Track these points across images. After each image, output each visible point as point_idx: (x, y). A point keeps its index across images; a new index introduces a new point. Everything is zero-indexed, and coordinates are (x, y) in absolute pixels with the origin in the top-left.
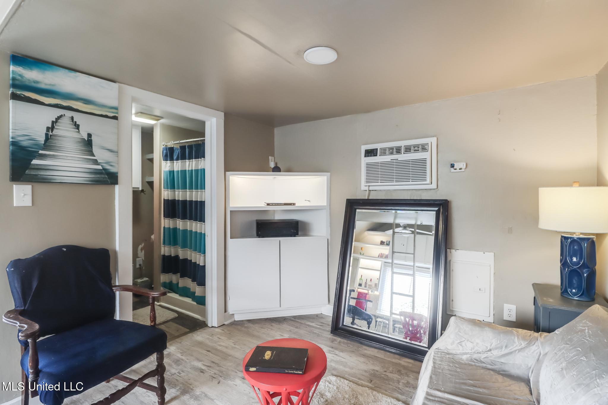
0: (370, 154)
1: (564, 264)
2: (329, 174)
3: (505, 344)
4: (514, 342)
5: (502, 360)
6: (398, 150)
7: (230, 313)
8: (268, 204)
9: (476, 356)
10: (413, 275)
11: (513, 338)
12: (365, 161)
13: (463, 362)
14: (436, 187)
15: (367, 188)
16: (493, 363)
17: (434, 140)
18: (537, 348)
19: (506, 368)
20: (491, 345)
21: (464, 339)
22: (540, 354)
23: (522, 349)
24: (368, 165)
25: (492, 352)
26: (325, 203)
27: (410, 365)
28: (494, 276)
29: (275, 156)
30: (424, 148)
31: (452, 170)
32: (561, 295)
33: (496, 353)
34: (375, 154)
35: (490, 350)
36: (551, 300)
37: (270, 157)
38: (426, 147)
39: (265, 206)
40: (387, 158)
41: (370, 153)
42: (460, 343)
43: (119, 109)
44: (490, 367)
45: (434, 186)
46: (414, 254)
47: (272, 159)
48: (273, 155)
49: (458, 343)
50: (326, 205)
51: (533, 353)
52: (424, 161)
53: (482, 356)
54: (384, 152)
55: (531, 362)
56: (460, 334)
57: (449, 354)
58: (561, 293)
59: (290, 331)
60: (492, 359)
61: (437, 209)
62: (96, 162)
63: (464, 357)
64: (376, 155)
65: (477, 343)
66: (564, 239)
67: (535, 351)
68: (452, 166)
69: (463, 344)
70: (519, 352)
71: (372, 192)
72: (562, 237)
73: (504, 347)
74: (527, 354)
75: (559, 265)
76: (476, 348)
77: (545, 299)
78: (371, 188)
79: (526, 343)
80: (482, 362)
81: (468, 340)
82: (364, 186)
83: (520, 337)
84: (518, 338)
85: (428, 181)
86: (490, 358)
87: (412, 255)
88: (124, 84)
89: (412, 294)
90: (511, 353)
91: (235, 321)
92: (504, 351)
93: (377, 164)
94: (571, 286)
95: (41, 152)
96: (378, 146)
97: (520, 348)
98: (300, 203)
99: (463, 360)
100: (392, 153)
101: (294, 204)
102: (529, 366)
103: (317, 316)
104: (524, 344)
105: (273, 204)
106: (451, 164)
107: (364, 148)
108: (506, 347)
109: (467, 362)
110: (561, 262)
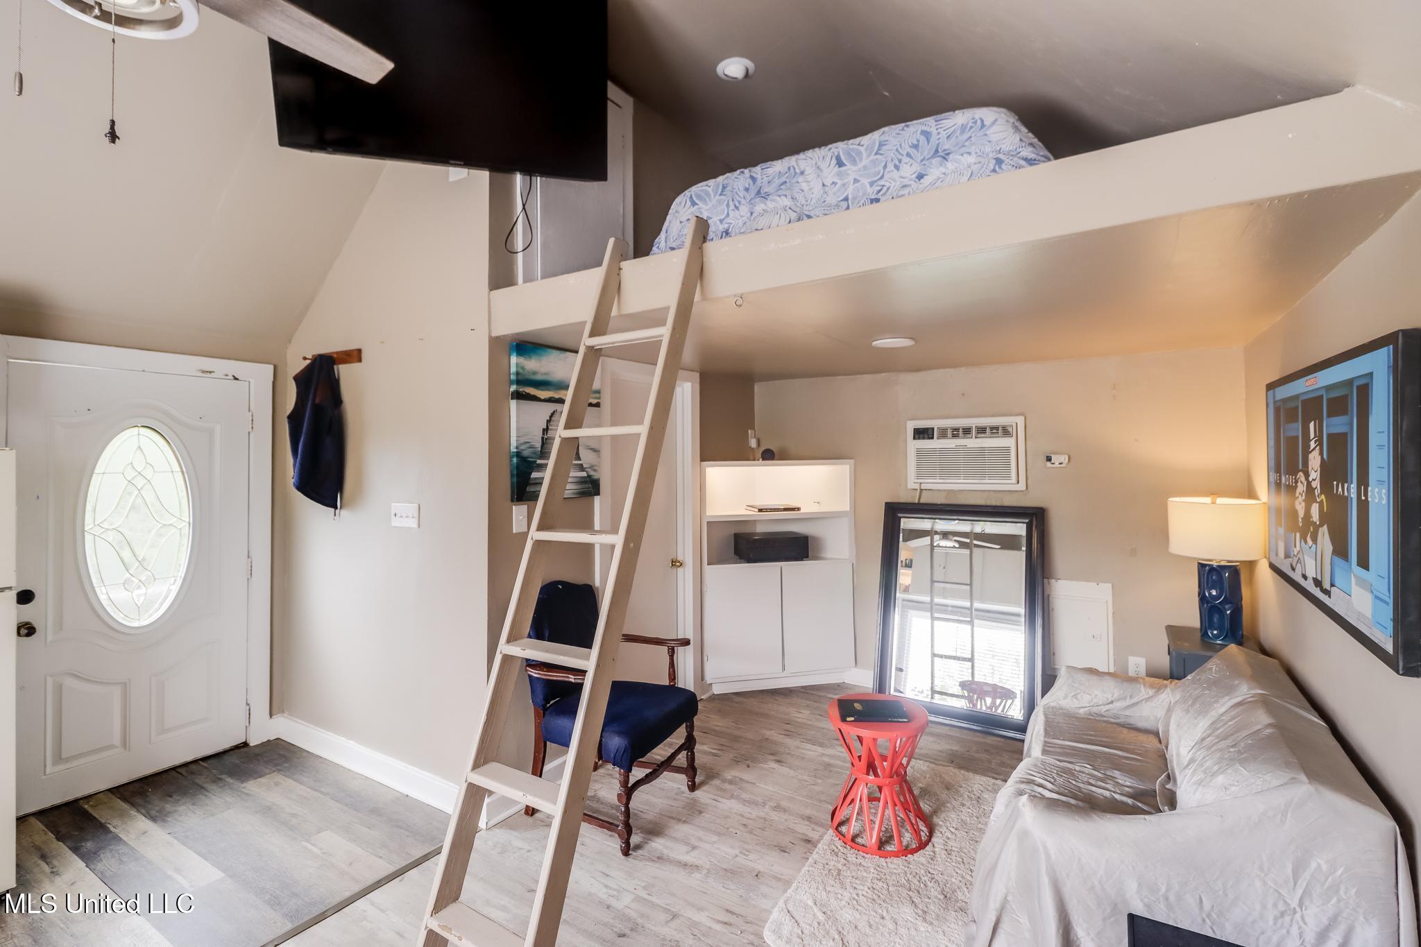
0: (921, 436)
1: (1202, 599)
2: (852, 461)
3: (1129, 694)
4: (1140, 691)
5: (1127, 713)
6: (967, 431)
7: (708, 683)
8: (760, 510)
9: (1095, 710)
10: (971, 623)
11: (1139, 686)
12: (914, 445)
13: (1080, 716)
14: (1024, 488)
15: (917, 486)
16: (1116, 717)
17: (1020, 420)
18: (1167, 696)
19: (1132, 721)
20: (1113, 696)
21: (1079, 691)
22: (1170, 703)
23: (1149, 698)
24: (919, 452)
25: (1114, 704)
26: (846, 507)
27: (1001, 744)
28: (1113, 617)
29: (756, 428)
30: (1006, 432)
31: (1049, 464)
32: (1202, 640)
33: (1118, 705)
34: (930, 436)
35: (1112, 702)
36: (1186, 644)
37: (749, 431)
38: (1010, 429)
39: (755, 513)
40: (950, 443)
41: (921, 433)
42: (1075, 696)
43: (602, 392)
44: (1113, 720)
45: (1022, 486)
46: (971, 585)
47: (751, 434)
48: (753, 428)
49: (1072, 696)
50: (849, 509)
51: (1162, 702)
52: (1008, 449)
53: (1103, 709)
54: (943, 434)
55: (1161, 713)
56: (1074, 685)
57: (1062, 709)
58: (1202, 636)
59: (808, 706)
60: (1114, 712)
61: (1027, 521)
62: (581, 468)
63: (1082, 711)
64: (933, 438)
65: (1096, 695)
66: (1202, 566)
67: (1164, 700)
68: (1049, 459)
69: (1079, 696)
70: (1146, 702)
71: (924, 492)
72: (1199, 563)
73: (1128, 697)
74: (1156, 703)
75: (1196, 599)
76: (1095, 701)
77: (1179, 643)
78: (923, 487)
79: (1155, 690)
80: (1102, 716)
81: (1084, 692)
82: (912, 482)
83: (1147, 685)
84: (1144, 686)
85: (1014, 480)
86: (1112, 711)
87: (968, 587)
88: (608, 356)
89: (970, 656)
90: (1137, 703)
91: (714, 694)
92: (1128, 702)
93: (934, 450)
94: (1212, 627)
95: (539, 462)
96: (935, 424)
97: (1147, 697)
98: (807, 508)
99: (1080, 714)
100: (955, 436)
101: (799, 509)
102: (1159, 717)
103: (838, 686)
104: (1151, 692)
105: (767, 510)
106: (1047, 457)
107: (911, 426)
108: (1131, 697)
109: (1085, 716)
110: (1199, 596)
